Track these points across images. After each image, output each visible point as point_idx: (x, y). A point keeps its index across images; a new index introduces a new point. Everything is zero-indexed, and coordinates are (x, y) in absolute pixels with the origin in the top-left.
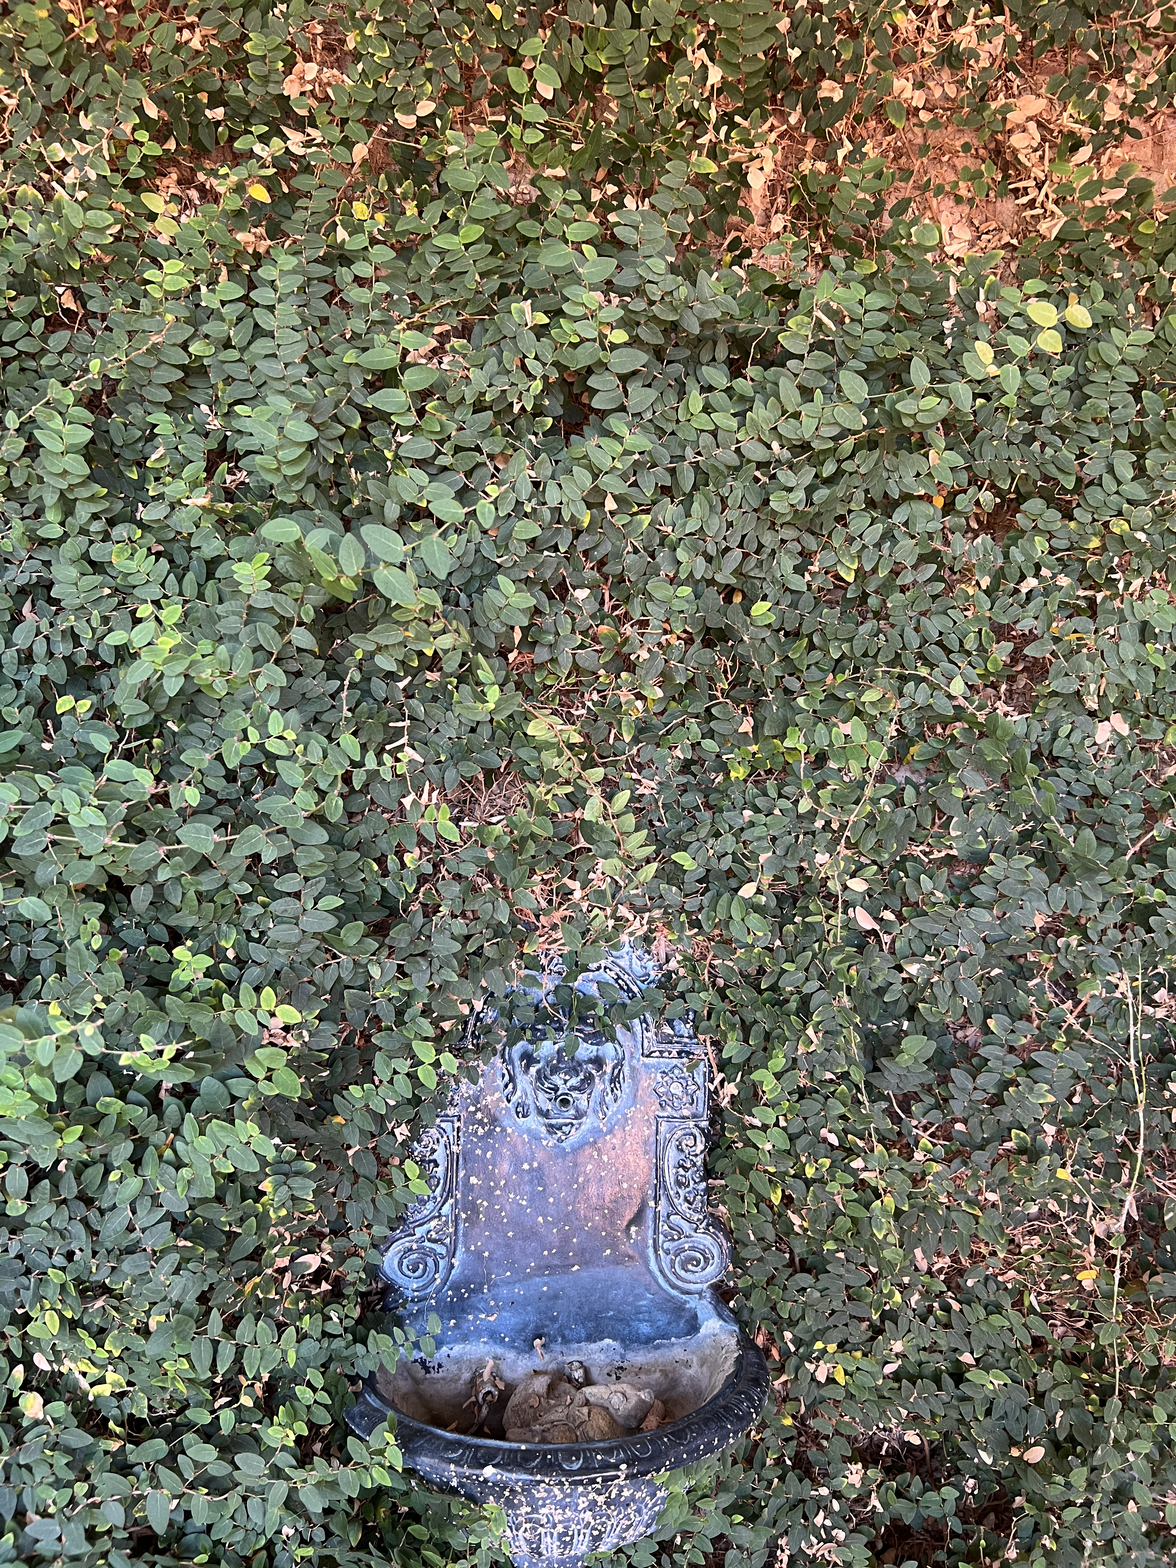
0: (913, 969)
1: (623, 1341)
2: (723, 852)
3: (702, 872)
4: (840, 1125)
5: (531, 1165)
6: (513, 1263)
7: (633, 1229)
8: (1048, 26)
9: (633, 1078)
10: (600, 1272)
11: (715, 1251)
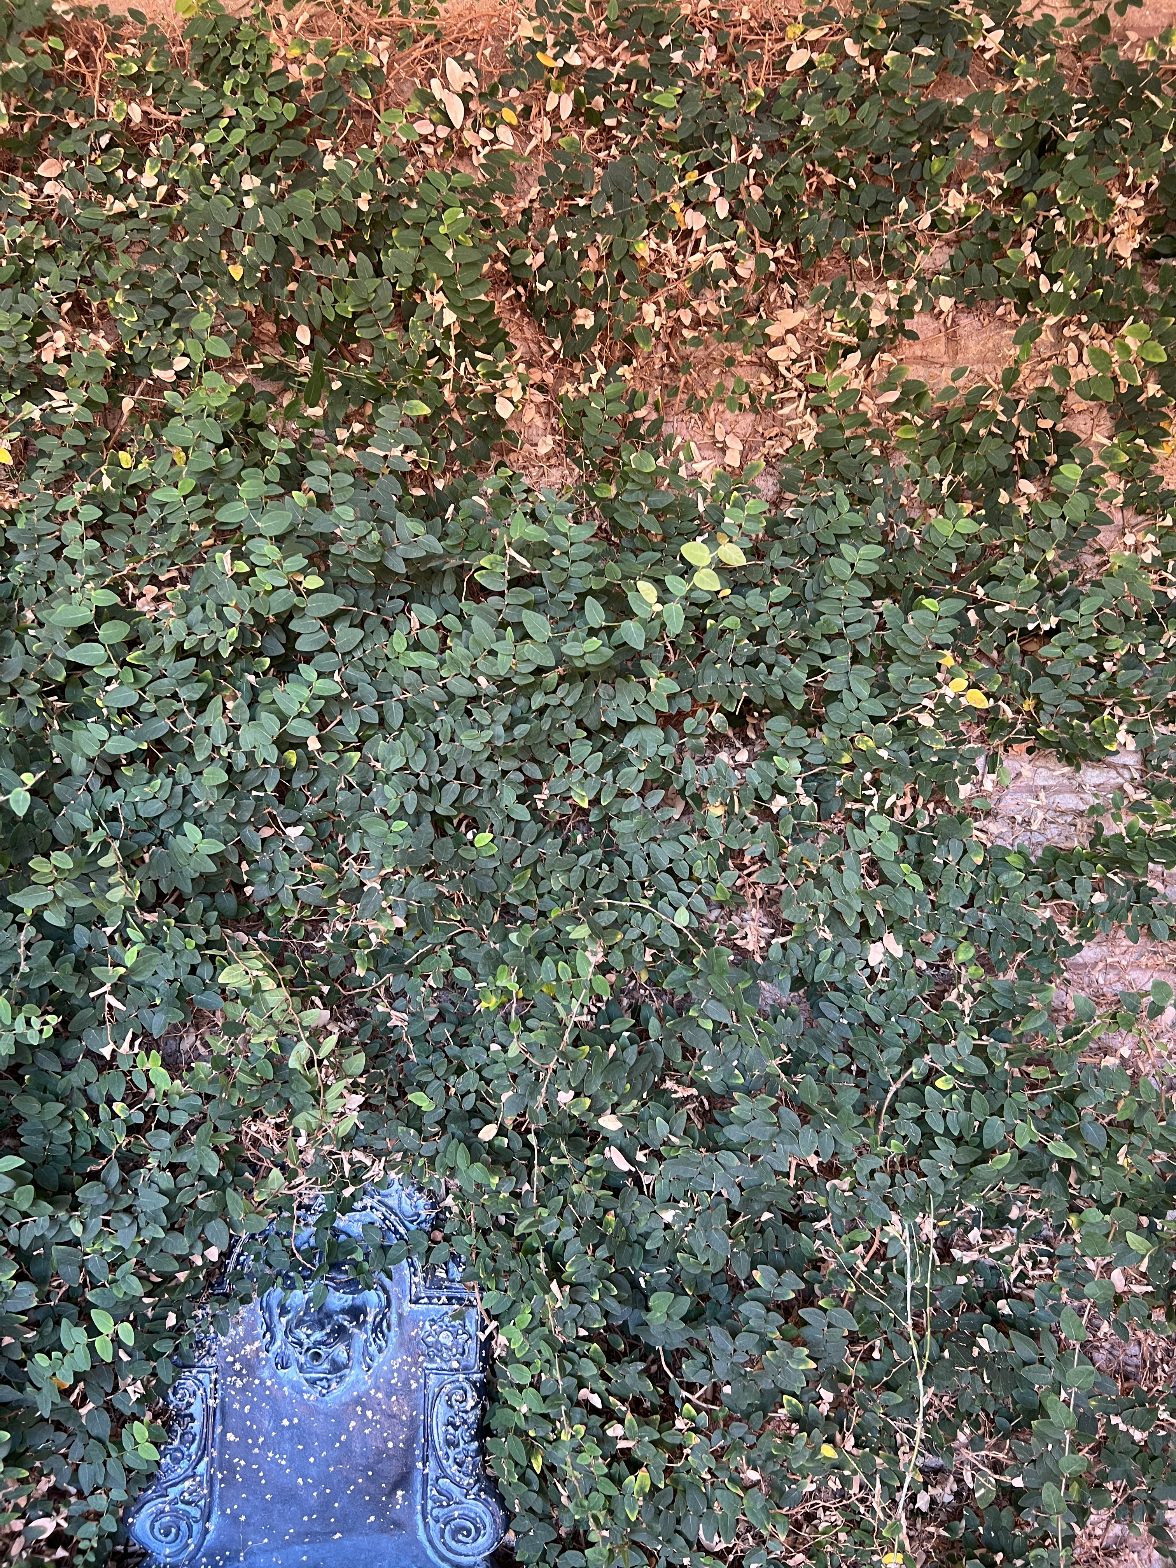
0: (668, 1216)
2: (465, 1090)
3: (442, 1111)
4: (602, 1385)
5: (291, 1421)
6: (271, 1529)
7: (400, 1493)
8: (812, 239)
9: (400, 1325)
10: (363, 1541)
11: (487, 1520)
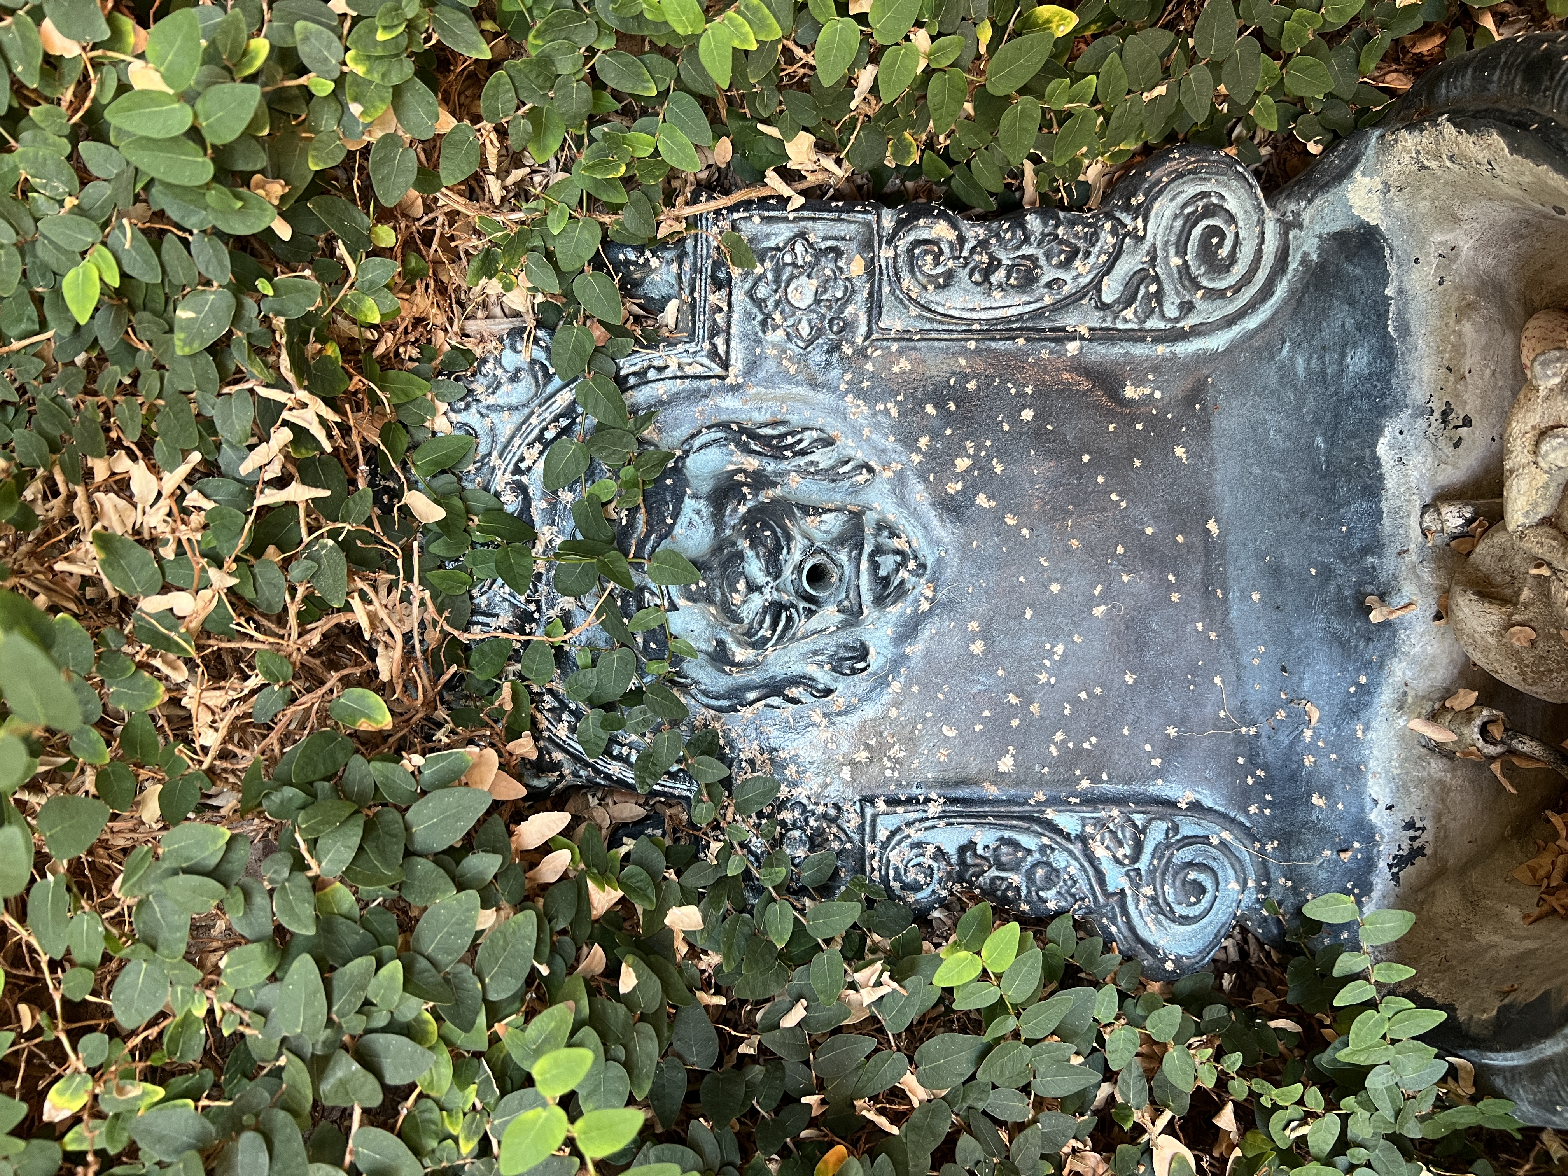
1: (1383, 412)
10: (1225, 471)
11: (1191, 190)
